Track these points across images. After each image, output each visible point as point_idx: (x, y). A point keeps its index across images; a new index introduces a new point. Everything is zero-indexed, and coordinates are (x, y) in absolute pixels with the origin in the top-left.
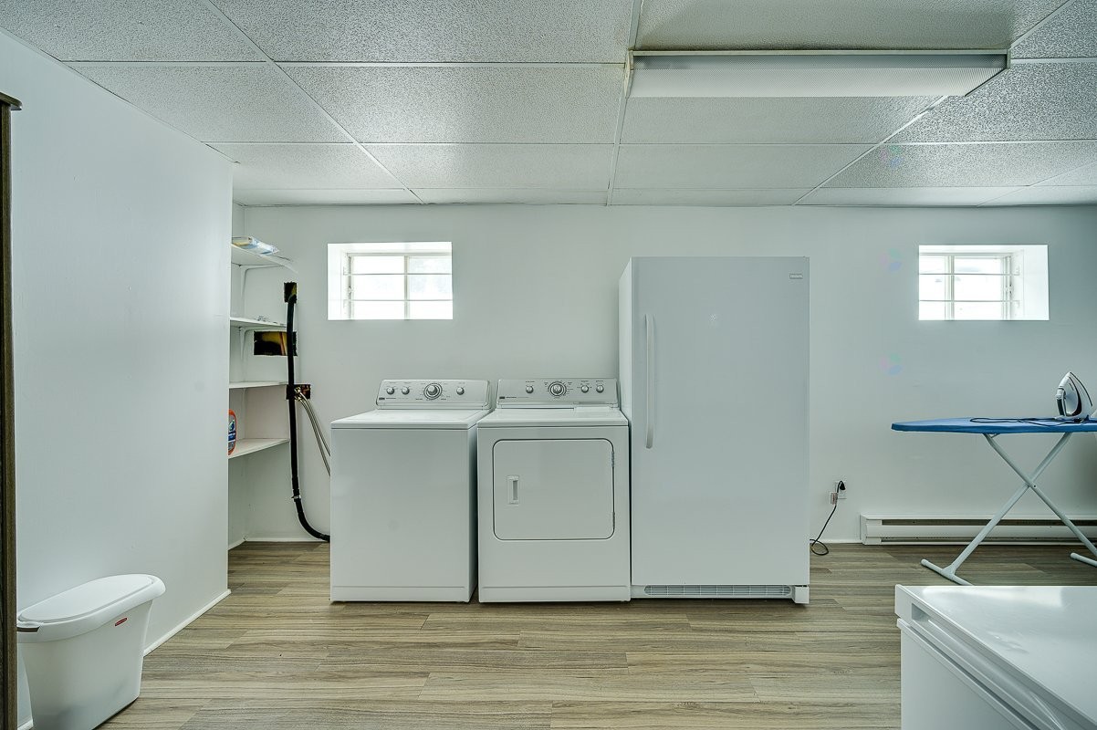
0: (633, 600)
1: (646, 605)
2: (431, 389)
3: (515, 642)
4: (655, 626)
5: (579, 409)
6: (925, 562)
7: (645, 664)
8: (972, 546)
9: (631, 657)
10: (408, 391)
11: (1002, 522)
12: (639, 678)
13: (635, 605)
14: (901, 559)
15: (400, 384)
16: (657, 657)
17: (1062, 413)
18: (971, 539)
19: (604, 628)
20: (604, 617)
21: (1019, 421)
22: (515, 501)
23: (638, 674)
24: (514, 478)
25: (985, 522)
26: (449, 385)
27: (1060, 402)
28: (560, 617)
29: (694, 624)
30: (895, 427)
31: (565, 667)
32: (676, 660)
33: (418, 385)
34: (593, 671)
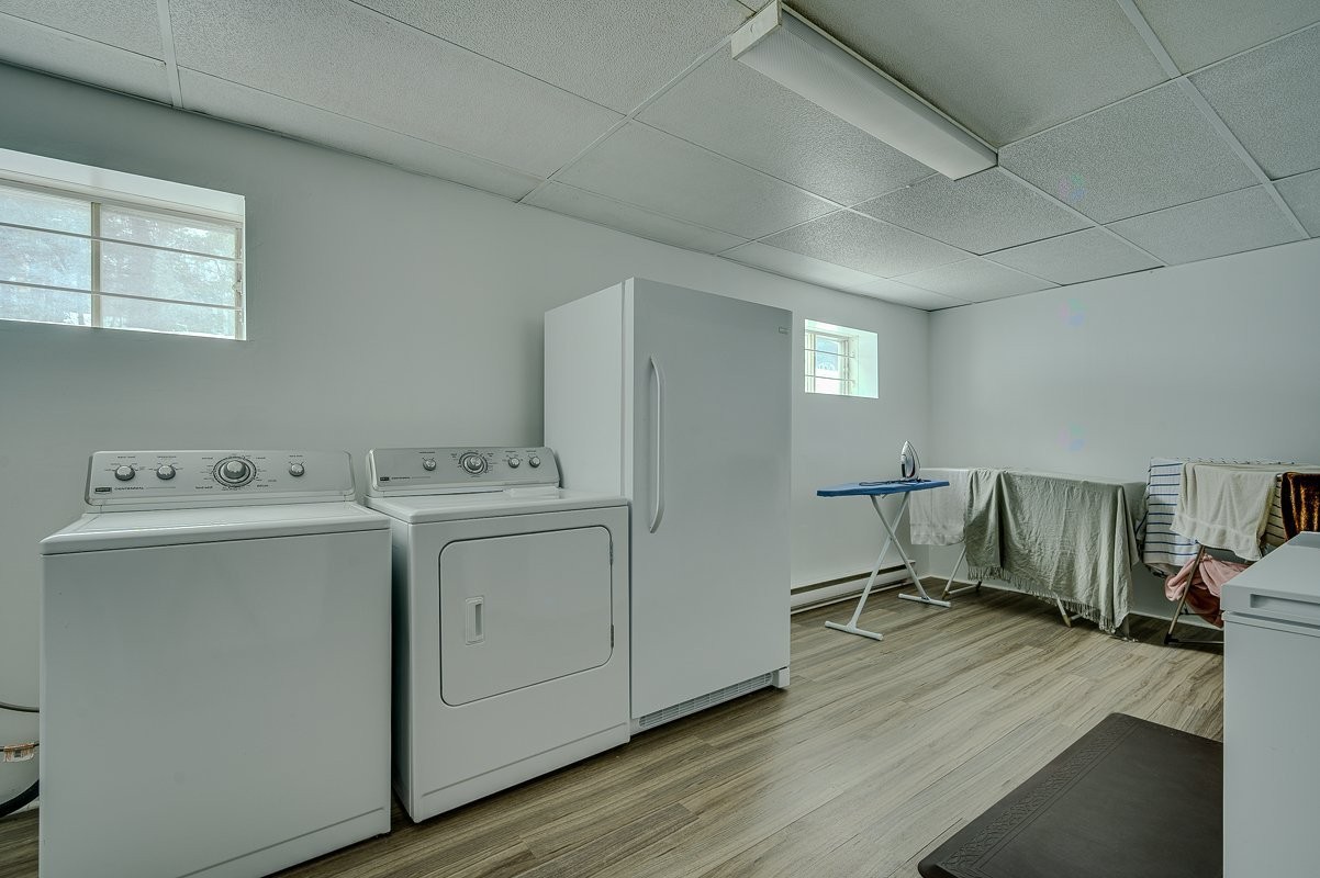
0: (634, 738)
1: (646, 741)
2: (235, 467)
3: (526, 855)
4: (678, 761)
5: (512, 492)
6: (828, 623)
7: (713, 805)
8: (864, 596)
9: (692, 803)
10: (173, 475)
11: (880, 572)
12: (721, 823)
13: (641, 742)
14: (808, 625)
15: (148, 459)
16: (715, 793)
17: (904, 475)
18: (862, 591)
19: (626, 785)
20: (610, 773)
21: (886, 483)
22: (477, 638)
23: (716, 820)
24: (476, 601)
25: (868, 575)
26: (269, 461)
27: (903, 465)
28: (556, 796)
29: (713, 742)
30: (820, 493)
31: (629, 852)
32: (736, 787)
33: (194, 460)
34: (667, 840)
